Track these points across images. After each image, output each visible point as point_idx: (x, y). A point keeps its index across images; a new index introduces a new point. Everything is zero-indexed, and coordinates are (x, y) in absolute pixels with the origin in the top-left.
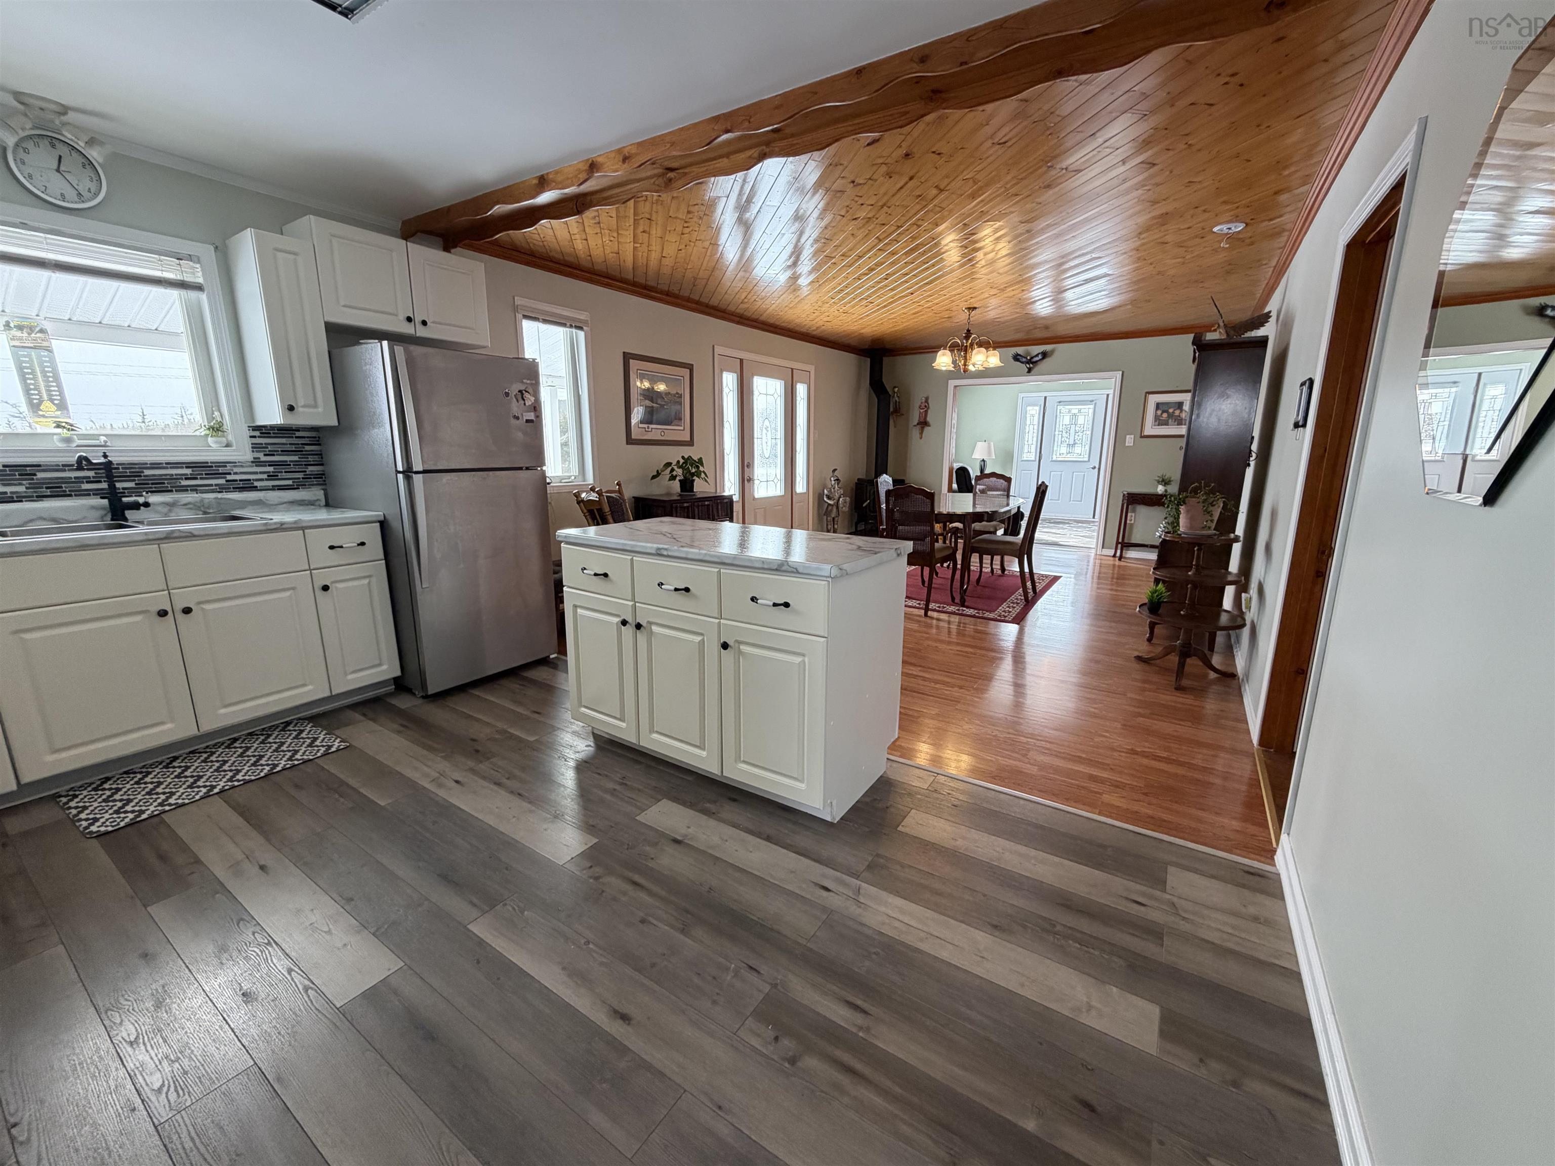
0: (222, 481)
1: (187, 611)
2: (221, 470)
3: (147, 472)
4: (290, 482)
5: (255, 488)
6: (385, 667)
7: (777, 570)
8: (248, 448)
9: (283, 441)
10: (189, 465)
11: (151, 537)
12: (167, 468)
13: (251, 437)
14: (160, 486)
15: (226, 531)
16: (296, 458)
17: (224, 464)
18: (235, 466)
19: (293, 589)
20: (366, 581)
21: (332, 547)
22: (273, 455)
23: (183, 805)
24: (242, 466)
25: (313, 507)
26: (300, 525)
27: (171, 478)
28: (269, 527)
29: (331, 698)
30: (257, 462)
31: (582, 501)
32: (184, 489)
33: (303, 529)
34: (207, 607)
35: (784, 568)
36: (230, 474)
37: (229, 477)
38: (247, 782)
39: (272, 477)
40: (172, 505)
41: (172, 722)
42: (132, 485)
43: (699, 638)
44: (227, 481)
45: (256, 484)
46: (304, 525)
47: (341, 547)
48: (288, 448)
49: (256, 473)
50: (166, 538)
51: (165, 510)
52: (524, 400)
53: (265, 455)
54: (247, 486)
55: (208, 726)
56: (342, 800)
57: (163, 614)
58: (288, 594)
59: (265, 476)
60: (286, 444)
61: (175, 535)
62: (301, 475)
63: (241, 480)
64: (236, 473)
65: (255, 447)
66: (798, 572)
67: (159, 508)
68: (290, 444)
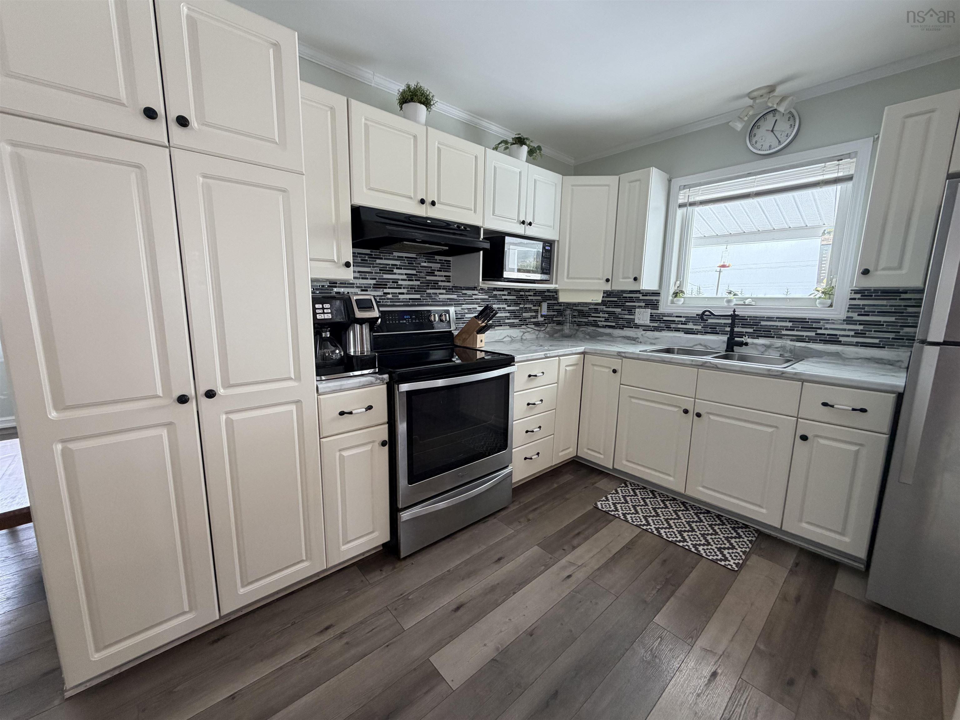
0: (813, 334)
1: (699, 415)
2: (814, 325)
3: (763, 323)
4: (877, 341)
5: (839, 343)
6: (847, 539)
8: (845, 307)
9: (884, 302)
10: (791, 320)
12: (776, 321)
13: (851, 299)
14: (767, 333)
16: (893, 319)
17: (818, 321)
18: (827, 323)
19: (776, 427)
20: (855, 448)
21: (825, 404)
22: (868, 315)
24: (833, 323)
25: (891, 367)
26: (799, 377)
27: (777, 328)
28: (771, 373)
29: (780, 530)
30: (849, 321)
32: (780, 337)
33: (803, 381)
34: (712, 417)
36: (821, 329)
37: (819, 331)
39: (858, 334)
40: (768, 347)
41: (674, 477)
42: (751, 330)
44: (816, 334)
45: (841, 339)
46: (804, 377)
47: (832, 406)
48: (884, 309)
49: (845, 330)
50: (701, 365)
53: (859, 315)
54: (833, 340)
55: (690, 492)
57: (686, 412)
58: (770, 430)
59: (852, 333)
60: (886, 306)
62: (892, 336)
63: (828, 335)
64: (826, 329)
65: (852, 308)
67: (760, 348)
68: (891, 306)
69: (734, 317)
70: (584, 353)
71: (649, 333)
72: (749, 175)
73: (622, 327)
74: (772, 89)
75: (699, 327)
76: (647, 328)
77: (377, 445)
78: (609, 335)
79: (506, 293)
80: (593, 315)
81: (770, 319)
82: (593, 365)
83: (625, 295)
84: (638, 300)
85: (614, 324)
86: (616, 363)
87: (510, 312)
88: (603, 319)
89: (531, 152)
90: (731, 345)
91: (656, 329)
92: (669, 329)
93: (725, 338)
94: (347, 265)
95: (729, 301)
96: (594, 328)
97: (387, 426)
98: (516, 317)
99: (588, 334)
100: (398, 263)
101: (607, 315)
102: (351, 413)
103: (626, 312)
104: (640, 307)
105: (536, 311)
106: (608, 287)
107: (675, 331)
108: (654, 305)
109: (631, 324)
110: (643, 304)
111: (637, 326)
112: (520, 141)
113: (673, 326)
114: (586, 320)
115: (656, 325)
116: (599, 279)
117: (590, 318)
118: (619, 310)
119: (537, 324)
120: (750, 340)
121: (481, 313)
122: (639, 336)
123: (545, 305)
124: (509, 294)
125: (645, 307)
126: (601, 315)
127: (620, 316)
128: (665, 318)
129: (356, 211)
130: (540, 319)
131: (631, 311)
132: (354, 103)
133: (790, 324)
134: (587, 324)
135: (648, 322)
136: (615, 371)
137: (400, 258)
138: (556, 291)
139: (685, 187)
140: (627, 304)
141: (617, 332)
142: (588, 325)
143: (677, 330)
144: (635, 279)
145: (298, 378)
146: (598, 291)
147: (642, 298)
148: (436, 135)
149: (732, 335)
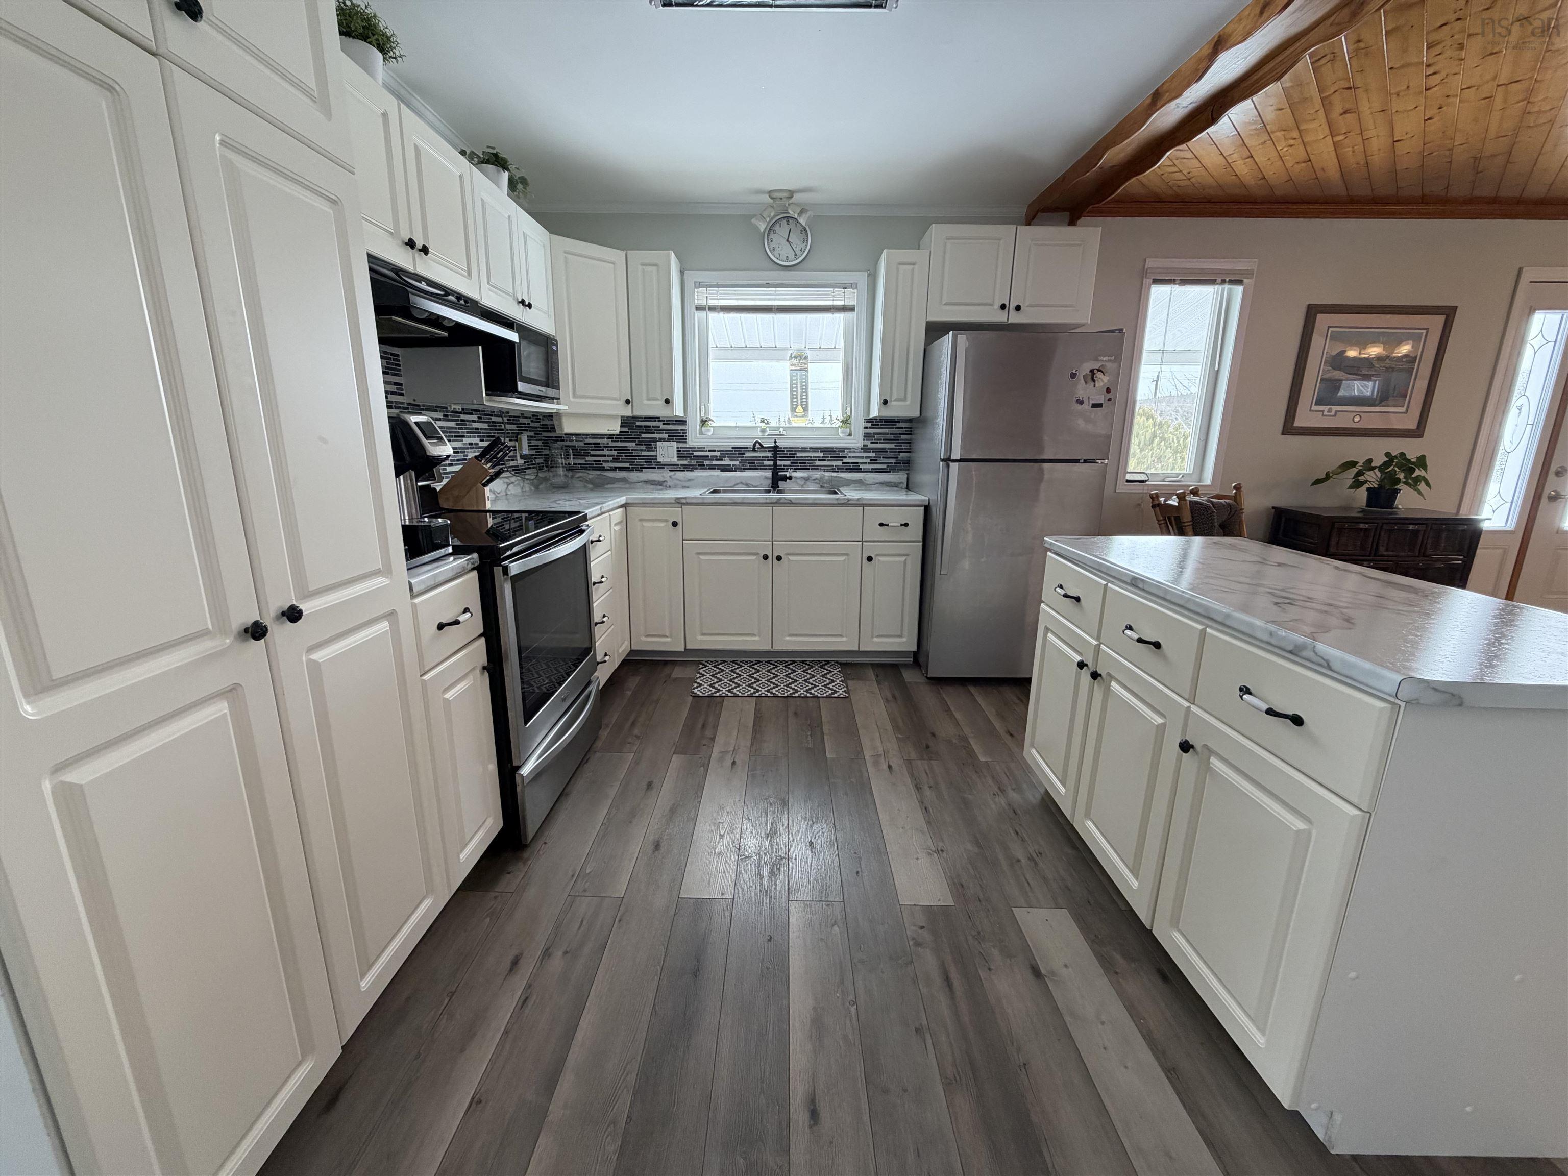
0: (840, 463)
1: (779, 558)
2: (841, 454)
3: (799, 454)
4: (884, 466)
5: (859, 470)
6: (904, 640)
7: (1291, 652)
8: (861, 438)
9: (887, 431)
10: (823, 450)
11: (768, 501)
12: (809, 451)
13: (865, 428)
14: (802, 465)
15: (810, 502)
16: (893, 446)
17: (842, 450)
18: (850, 452)
19: (847, 555)
20: (903, 559)
21: (881, 525)
22: (877, 443)
23: (738, 696)
24: (854, 452)
25: (896, 489)
26: (861, 502)
27: (812, 459)
28: (839, 502)
29: (859, 653)
30: (865, 449)
31: (1159, 505)
32: (816, 468)
33: (863, 506)
34: (791, 558)
35: (1305, 654)
36: (846, 457)
37: (845, 460)
38: (776, 696)
39: (873, 461)
40: (806, 479)
41: (759, 636)
42: (788, 463)
43: (1160, 721)
44: (843, 463)
45: (862, 466)
46: (864, 502)
47: (887, 525)
48: (888, 437)
49: (862, 458)
50: (776, 503)
51: (802, 483)
52: (1094, 381)
53: (872, 443)
54: (855, 468)
55: (777, 647)
56: (809, 738)
57: (766, 557)
58: (842, 558)
59: (868, 460)
60: (888, 434)
61: (782, 501)
62: (893, 461)
63: (852, 463)
64: (850, 457)
65: (867, 436)
66: (1329, 668)
67: (799, 481)
68: (891, 434)
69: (775, 449)
70: (624, 506)
71: (680, 475)
72: (768, 285)
73: (640, 469)
74: (791, 194)
75: (737, 463)
76: (674, 468)
77: (478, 672)
78: (624, 480)
79: (475, 417)
80: (592, 453)
81: (804, 450)
82: (641, 520)
83: (638, 423)
84: (658, 430)
85: (627, 465)
86: (675, 513)
88: (610, 459)
89: (513, 183)
90: (776, 482)
91: (686, 468)
92: (702, 466)
93: (769, 474)
95: (763, 431)
96: (598, 472)
97: (483, 640)
99: (590, 481)
101: (615, 453)
102: (450, 624)
103: (644, 447)
104: (662, 440)
105: (512, 449)
106: (627, 412)
107: (710, 468)
108: (680, 437)
109: (652, 463)
110: (666, 436)
111: (661, 466)
112: (496, 160)
113: (707, 462)
114: (583, 461)
115: (685, 462)
116: (615, 399)
117: (588, 458)
118: (633, 444)
119: (516, 470)
120: (794, 474)
121: (485, 452)
122: (668, 479)
123: (524, 438)
124: (480, 420)
125: (669, 440)
126: (606, 452)
127: (635, 453)
128: (696, 454)
130: (520, 462)
131: (650, 445)
133: (821, 455)
134: (585, 467)
135: (675, 460)
136: (675, 524)
139: (700, 285)
140: (643, 436)
141: (634, 476)
142: (586, 469)
143: (712, 468)
144: (667, 401)
145: (387, 569)
146: (613, 417)
147: (662, 427)
148: (411, 121)
149: (775, 469)
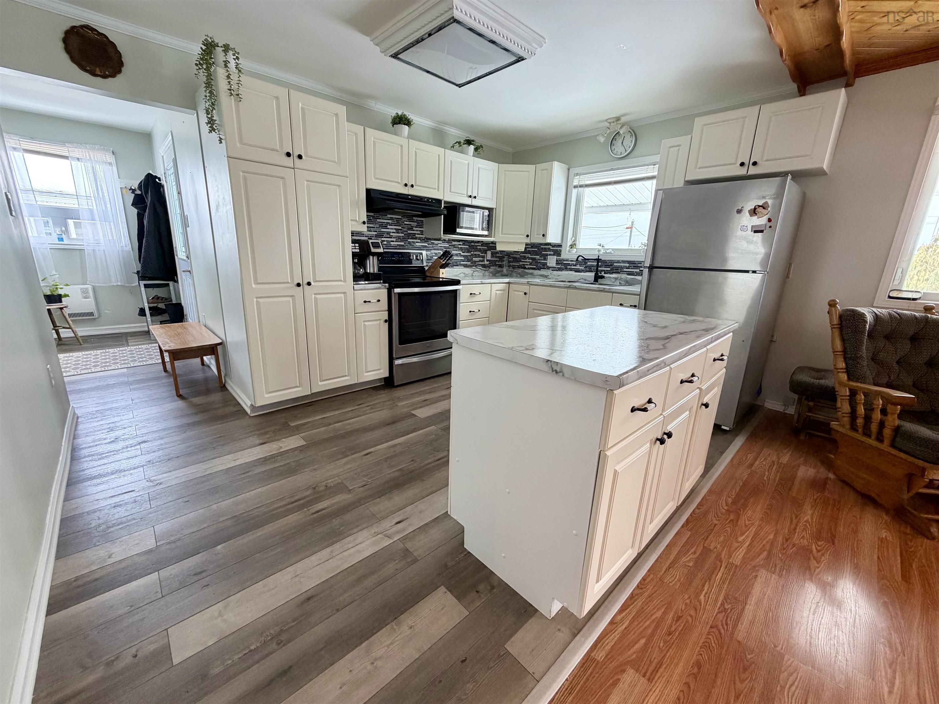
0: (638, 270)
2: (639, 265)
3: (615, 264)
10: (629, 262)
12: (621, 263)
14: (617, 270)
27: (622, 268)
32: (623, 272)
33: (613, 292)
40: (616, 279)
42: (609, 269)
51: (613, 280)
69: (598, 260)
70: (509, 283)
71: (555, 272)
72: (612, 170)
73: (539, 269)
74: (618, 119)
75: (583, 268)
76: (554, 269)
77: (382, 322)
78: (532, 274)
79: (461, 243)
80: (523, 260)
81: (618, 262)
82: (514, 291)
83: (542, 247)
84: (549, 250)
85: (535, 267)
86: (526, 289)
87: (464, 256)
88: (529, 263)
89: (476, 149)
90: (597, 278)
91: (560, 269)
92: (566, 269)
93: (593, 274)
94: (364, 223)
95: (599, 251)
96: (523, 270)
97: (387, 312)
98: (468, 261)
99: (519, 274)
100: (390, 221)
101: (531, 261)
102: (370, 302)
103: (542, 258)
104: (550, 255)
105: (483, 257)
106: (528, 241)
108: (558, 253)
109: (545, 266)
110: (552, 253)
111: (548, 268)
112: (469, 142)
113: (569, 267)
114: (518, 264)
115: (559, 267)
116: (522, 235)
117: (521, 263)
118: (538, 257)
119: (484, 266)
120: (605, 275)
121: (443, 255)
122: (550, 275)
123: (489, 253)
124: (464, 244)
125: (554, 255)
126: (527, 260)
127: (539, 261)
128: (565, 262)
129: (368, 191)
130: (486, 263)
131: (545, 257)
132: (367, 129)
133: (628, 265)
134: (519, 267)
135: (554, 265)
136: (525, 294)
137: (391, 219)
138: (494, 243)
139: (577, 174)
140: (543, 253)
141: (536, 272)
142: (519, 268)
143: (571, 270)
144: (543, 235)
145: (345, 281)
146: (522, 243)
147: (552, 248)
148: (414, 144)
149: (597, 271)
